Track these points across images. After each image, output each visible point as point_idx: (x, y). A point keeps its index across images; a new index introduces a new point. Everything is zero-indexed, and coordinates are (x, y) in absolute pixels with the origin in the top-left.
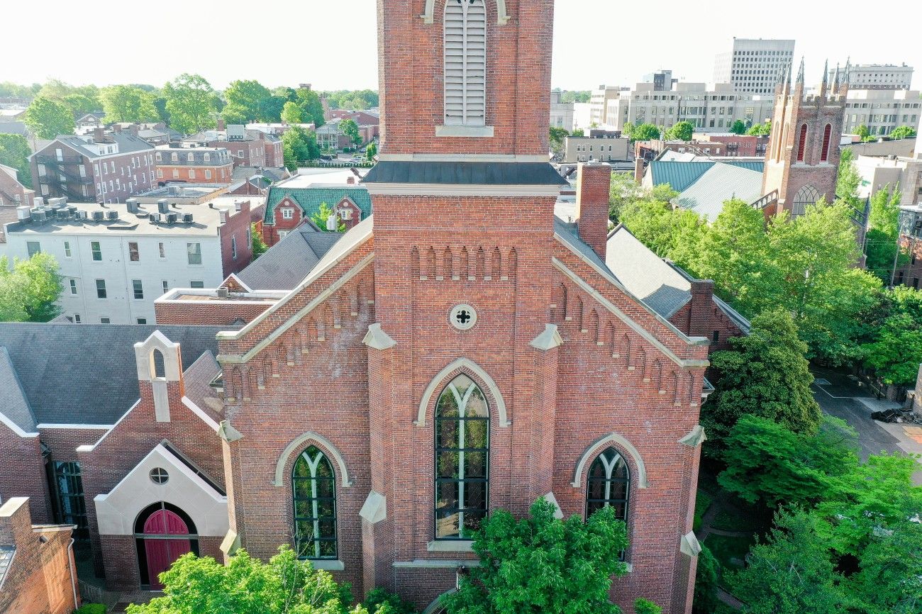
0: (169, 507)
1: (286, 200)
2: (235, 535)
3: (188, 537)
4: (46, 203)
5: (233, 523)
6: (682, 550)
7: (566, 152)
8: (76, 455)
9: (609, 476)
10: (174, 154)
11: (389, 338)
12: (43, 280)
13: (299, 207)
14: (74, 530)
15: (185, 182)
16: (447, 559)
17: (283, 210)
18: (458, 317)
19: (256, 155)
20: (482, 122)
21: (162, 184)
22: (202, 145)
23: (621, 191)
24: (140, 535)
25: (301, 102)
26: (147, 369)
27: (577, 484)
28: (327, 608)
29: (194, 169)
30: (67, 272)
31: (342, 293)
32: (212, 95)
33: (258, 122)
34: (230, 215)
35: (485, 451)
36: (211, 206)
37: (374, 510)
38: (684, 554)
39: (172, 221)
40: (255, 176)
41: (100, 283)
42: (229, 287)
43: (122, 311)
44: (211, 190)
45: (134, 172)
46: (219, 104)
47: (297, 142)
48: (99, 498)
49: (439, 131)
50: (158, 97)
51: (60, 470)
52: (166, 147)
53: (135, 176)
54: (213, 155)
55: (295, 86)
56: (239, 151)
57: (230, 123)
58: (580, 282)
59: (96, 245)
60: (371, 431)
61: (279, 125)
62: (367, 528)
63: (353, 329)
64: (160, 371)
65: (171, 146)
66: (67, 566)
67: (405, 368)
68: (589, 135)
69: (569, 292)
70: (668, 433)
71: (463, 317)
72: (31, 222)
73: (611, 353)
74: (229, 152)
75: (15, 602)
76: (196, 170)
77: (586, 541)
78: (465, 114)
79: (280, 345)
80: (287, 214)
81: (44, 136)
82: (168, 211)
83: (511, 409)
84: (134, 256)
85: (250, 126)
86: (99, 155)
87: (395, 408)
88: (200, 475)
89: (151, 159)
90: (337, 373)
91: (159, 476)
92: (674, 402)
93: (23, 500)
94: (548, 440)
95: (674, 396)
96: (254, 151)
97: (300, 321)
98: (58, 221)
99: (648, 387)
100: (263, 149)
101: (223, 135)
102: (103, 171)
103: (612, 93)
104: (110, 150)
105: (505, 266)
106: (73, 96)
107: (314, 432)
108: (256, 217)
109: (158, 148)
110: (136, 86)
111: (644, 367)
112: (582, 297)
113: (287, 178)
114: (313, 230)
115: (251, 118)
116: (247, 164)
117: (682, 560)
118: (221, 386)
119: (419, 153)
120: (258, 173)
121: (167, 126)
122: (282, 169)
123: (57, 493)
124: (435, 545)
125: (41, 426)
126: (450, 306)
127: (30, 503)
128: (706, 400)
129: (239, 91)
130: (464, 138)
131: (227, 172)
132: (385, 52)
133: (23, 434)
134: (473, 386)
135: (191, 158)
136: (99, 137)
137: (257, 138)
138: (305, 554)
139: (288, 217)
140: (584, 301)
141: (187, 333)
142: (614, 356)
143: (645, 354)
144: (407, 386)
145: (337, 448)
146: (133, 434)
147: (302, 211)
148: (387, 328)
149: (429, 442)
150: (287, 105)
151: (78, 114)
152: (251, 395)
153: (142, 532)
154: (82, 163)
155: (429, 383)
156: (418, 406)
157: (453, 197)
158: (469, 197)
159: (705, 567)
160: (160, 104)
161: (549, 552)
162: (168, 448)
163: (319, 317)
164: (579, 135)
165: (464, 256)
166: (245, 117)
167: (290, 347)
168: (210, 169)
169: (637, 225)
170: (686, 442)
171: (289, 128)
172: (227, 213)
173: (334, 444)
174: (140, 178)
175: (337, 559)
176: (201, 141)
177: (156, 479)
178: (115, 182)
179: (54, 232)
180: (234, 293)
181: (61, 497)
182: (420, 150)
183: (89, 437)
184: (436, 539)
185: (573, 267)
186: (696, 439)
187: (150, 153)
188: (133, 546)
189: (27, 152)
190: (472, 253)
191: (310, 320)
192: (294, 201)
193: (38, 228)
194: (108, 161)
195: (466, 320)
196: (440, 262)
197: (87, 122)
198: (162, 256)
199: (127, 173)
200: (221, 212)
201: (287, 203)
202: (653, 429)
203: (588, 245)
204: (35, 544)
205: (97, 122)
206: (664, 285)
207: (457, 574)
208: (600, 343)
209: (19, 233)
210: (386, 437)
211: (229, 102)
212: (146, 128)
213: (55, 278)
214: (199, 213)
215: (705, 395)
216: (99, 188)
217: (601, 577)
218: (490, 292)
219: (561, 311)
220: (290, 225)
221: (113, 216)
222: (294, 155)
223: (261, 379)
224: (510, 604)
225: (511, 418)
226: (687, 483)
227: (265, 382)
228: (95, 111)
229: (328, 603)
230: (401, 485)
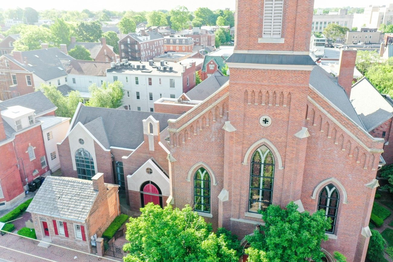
0: (152, 183)
1: (211, 61)
2: (172, 198)
3: (158, 195)
4: (121, 61)
5: (171, 193)
6: (362, 233)
7: (347, 39)
8: (121, 159)
9: (329, 196)
10: (171, 40)
11: (234, 128)
12: (117, 91)
13: (216, 64)
14: (119, 187)
15: (175, 52)
16: (253, 220)
17: (210, 66)
18: (263, 121)
19: (204, 40)
20: (279, 36)
21: (166, 52)
22: (182, 36)
23: (371, 59)
24: (142, 192)
25: (225, 16)
26: (147, 130)
27: (314, 197)
28: (201, 232)
29: (178, 46)
30: (126, 88)
31: (217, 107)
32: (189, 14)
33: (207, 25)
34: (187, 68)
35: (272, 178)
36: (180, 63)
37: (223, 196)
38: (363, 236)
39: (165, 70)
40: (202, 50)
41: (138, 93)
42: (182, 99)
43: (145, 104)
44: (184, 55)
45: (155, 47)
46: (191, 18)
47: (221, 34)
48: (129, 176)
49: (260, 41)
50: (168, 15)
51: (117, 164)
52: (168, 37)
53: (156, 49)
54: (186, 40)
55: (223, 9)
56: (197, 38)
57: (195, 26)
58: (321, 109)
59: (137, 78)
60: (224, 164)
61: (215, 27)
62: (220, 203)
63: (221, 122)
64: (151, 131)
65: (171, 36)
66: (116, 200)
67: (239, 140)
68: (360, 31)
69: (316, 113)
70: (360, 181)
71: (266, 121)
72: (115, 69)
73: (334, 142)
74: (193, 39)
75: (98, 210)
76: (179, 47)
77: (309, 222)
78: (272, 33)
79: (191, 126)
80: (212, 67)
81: (125, 32)
82: (164, 65)
83: (284, 162)
84: (150, 84)
85: (203, 28)
86: (143, 40)
87: (234, 156)
88: (164, 173)
89: (162, 42)
90: (213, 140)
91: (150, 171)
92: (364, 167)
93: (102, 174)
94: (300, 178)
95: (364, 165)
96: (203, 39)
97: (199, 118)
98: (124, 68)
99: (351, 159)
100: (207, 38)
101: (191, 32)
102: (144, 47)
103: (375, 9)
104: (147, 39)
105: (285, 100)
106: (137, 16)
107: (203, 162)
108: (199, 68)
109: (165, 37)
110: (160, 11)
111: (350, 150)
112: (322, 116)
113: (215, 50)
114: (220, 75)
115: (204, 24)
116: (200, 44)
117: (361, 238)
118: (169, 140)
119: (251, 50)
120: (203, 48)
121: (170, 28)
122: (213, 47)
123: (116, 173)
124: (248, 214)
125: (111, 147)
126: (260, 116)
127: (104, 175)
128: (381, 168)
129: (199, 12)
130: (271, 43)
131: (191, 48)
132: (238, 6)
133: (105, 150)
134: (268, 151)
135: (177, 41)
136: (143, 34)
137: (205, 33)
138: (198, 209)
139: (212, 68)
140: (323, 118)
141: (164, 116)
142: (335, 143)
143: (351, 144)
144: (240, 148)
145: (212, 170)
146: (141, 154)
147: (218, 66)
148: (233, 124)
149: (248, 171)
150: (219, 18)
151: (138, 23)
152: (180, 145)
153: (142, 191)
154: (136, 44)
155: (249, 148)
156: (244, 156)
157: (264, 70)
158: (271, 70)
159: (378, 243)
160: (168, 18)
161: (291, 225)
162: (153, 161)
163: (207, 116)
164: (355, 30)
165: (267, 95)
166: (201, 23)
167: (195, 127)
168: (185, 46)
169: (375, 77)
170: (368, 186)
171: (219, 28)
172: (186, 67)
173: (210, 168)
174: (157, 50)
175: (210, 213)
176: (182, 34)
177: (148, 172)
178: (148, 51)
179: (123, 73)
180: (184, 101)
181: (117, 174)
182: (251, 49)
183: (127, 153)
184: (249, 212)
185: (319, 102)
186: (373, 185)
187: (162, 40)
188: (139, 195)
189: (118, 39)
190: (271, 94)
191: (203, 117)
192: (215, 62)
193: (117, 71)
194: (146, 43)
195: (267, 122)
196: (257, 97)
197: (141, 26)
198: (160, 84)
199: (153, 48)
200: (183, 67)
201: (212, 63)
202: (352, 178)
203: (342, 88)
204: (105, 190)
205: (145, 26)
206: (380, 108)
207: (256, 227)
208: (329, 137)
209: (110, 73)
210: (230, 168)
211: (195, 17)
212: (162, 29)
213: (122, 91)
214: (176, 66)
215: (381, 166)
216: (142, 54)
217: (313, 239)
218: (278, 111)
219: (312, 121)
220: (212, 72)
221: (144, 67)
222: (220, 40)
223: (183, 139)
224: (272, 244)
225: (284, 166)
226: (367, 205)
227: (185, 140)
228: (144, 22)
229: (202, 230)
230: (235, 187)
